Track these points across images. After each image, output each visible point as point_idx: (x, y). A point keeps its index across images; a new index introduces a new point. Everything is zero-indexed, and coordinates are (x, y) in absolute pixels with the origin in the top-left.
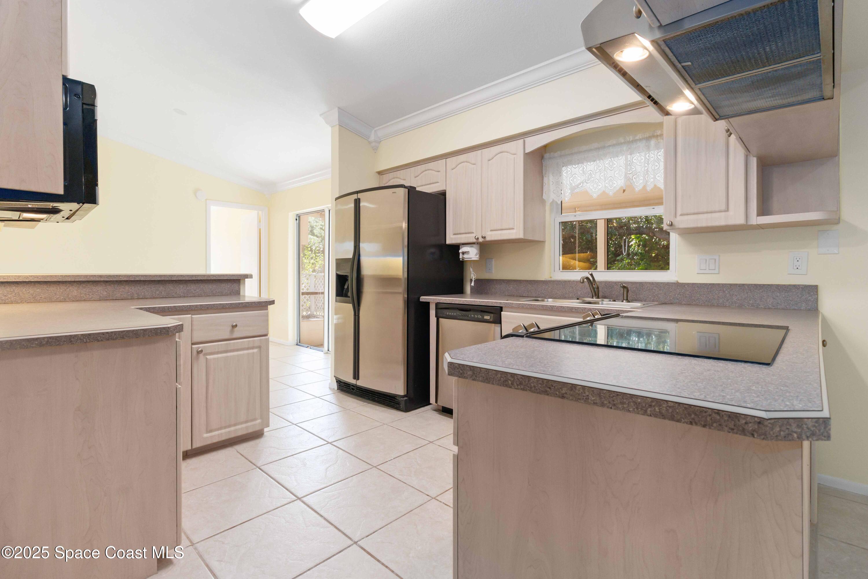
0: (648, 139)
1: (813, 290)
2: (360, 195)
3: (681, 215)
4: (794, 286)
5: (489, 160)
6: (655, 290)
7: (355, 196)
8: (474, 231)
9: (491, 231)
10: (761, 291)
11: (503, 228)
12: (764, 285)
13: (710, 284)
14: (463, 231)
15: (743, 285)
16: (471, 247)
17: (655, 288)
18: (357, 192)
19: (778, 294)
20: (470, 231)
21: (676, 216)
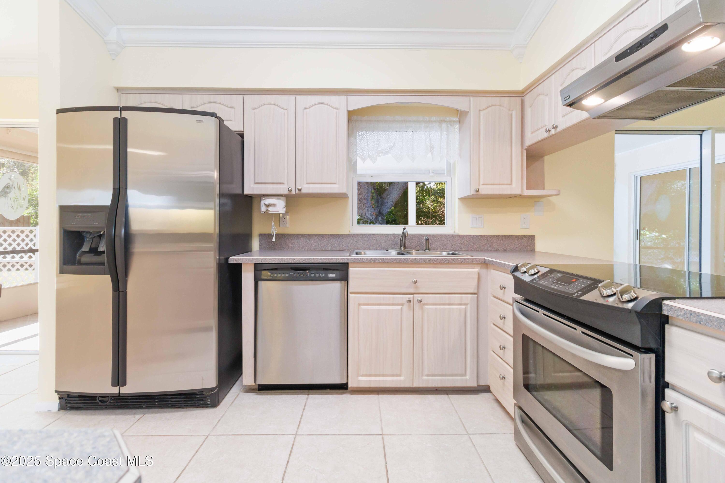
0: (441, 122)
1: (532, 238)
2: (125, 114)
3: (483, 184)
4: (524, 236)
5: (306, 109)
6: (444, 240)
7: (117, 114)
8: (285, 182)
9: (307, 183)
10: (508, 239)
11: (324, 181)
12: (509, 235)
13: (480, 236)
14: (270, 181)
15: (499, 236)
16: (278, 199)
17: (444, 239)
18: (121, 109)
19: (517, 241)
20: (279, 181)
21: (479, 185)
